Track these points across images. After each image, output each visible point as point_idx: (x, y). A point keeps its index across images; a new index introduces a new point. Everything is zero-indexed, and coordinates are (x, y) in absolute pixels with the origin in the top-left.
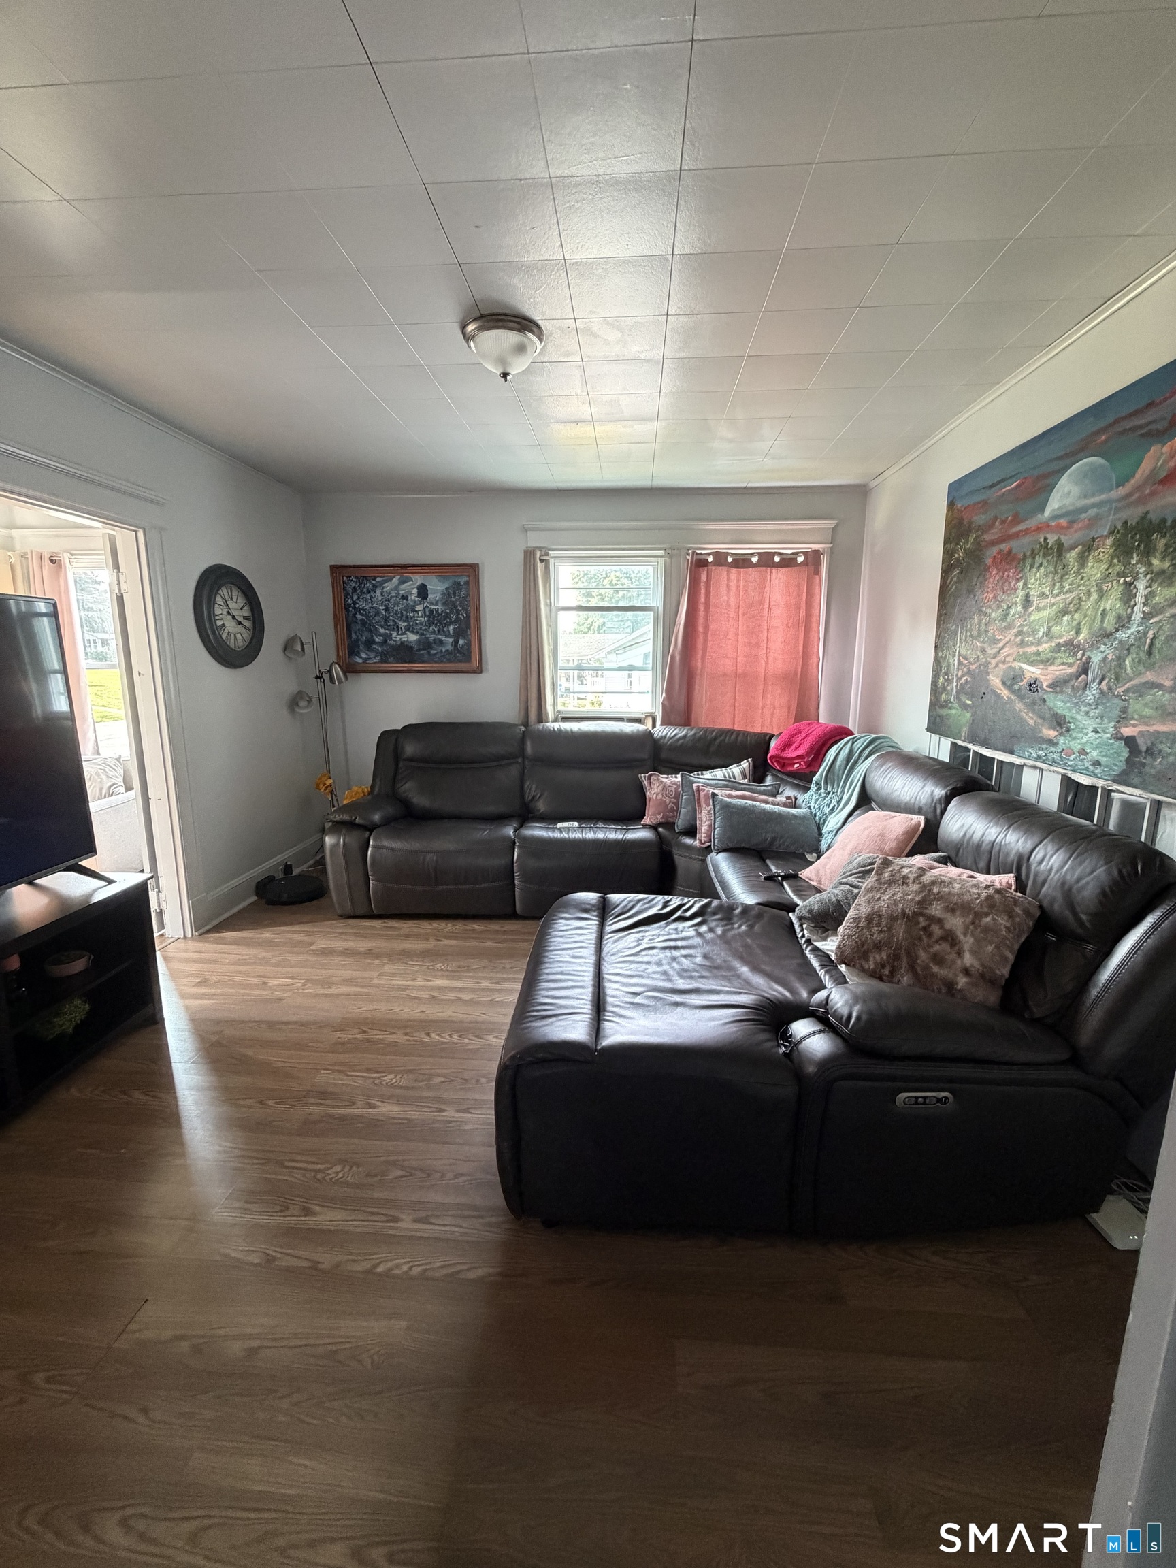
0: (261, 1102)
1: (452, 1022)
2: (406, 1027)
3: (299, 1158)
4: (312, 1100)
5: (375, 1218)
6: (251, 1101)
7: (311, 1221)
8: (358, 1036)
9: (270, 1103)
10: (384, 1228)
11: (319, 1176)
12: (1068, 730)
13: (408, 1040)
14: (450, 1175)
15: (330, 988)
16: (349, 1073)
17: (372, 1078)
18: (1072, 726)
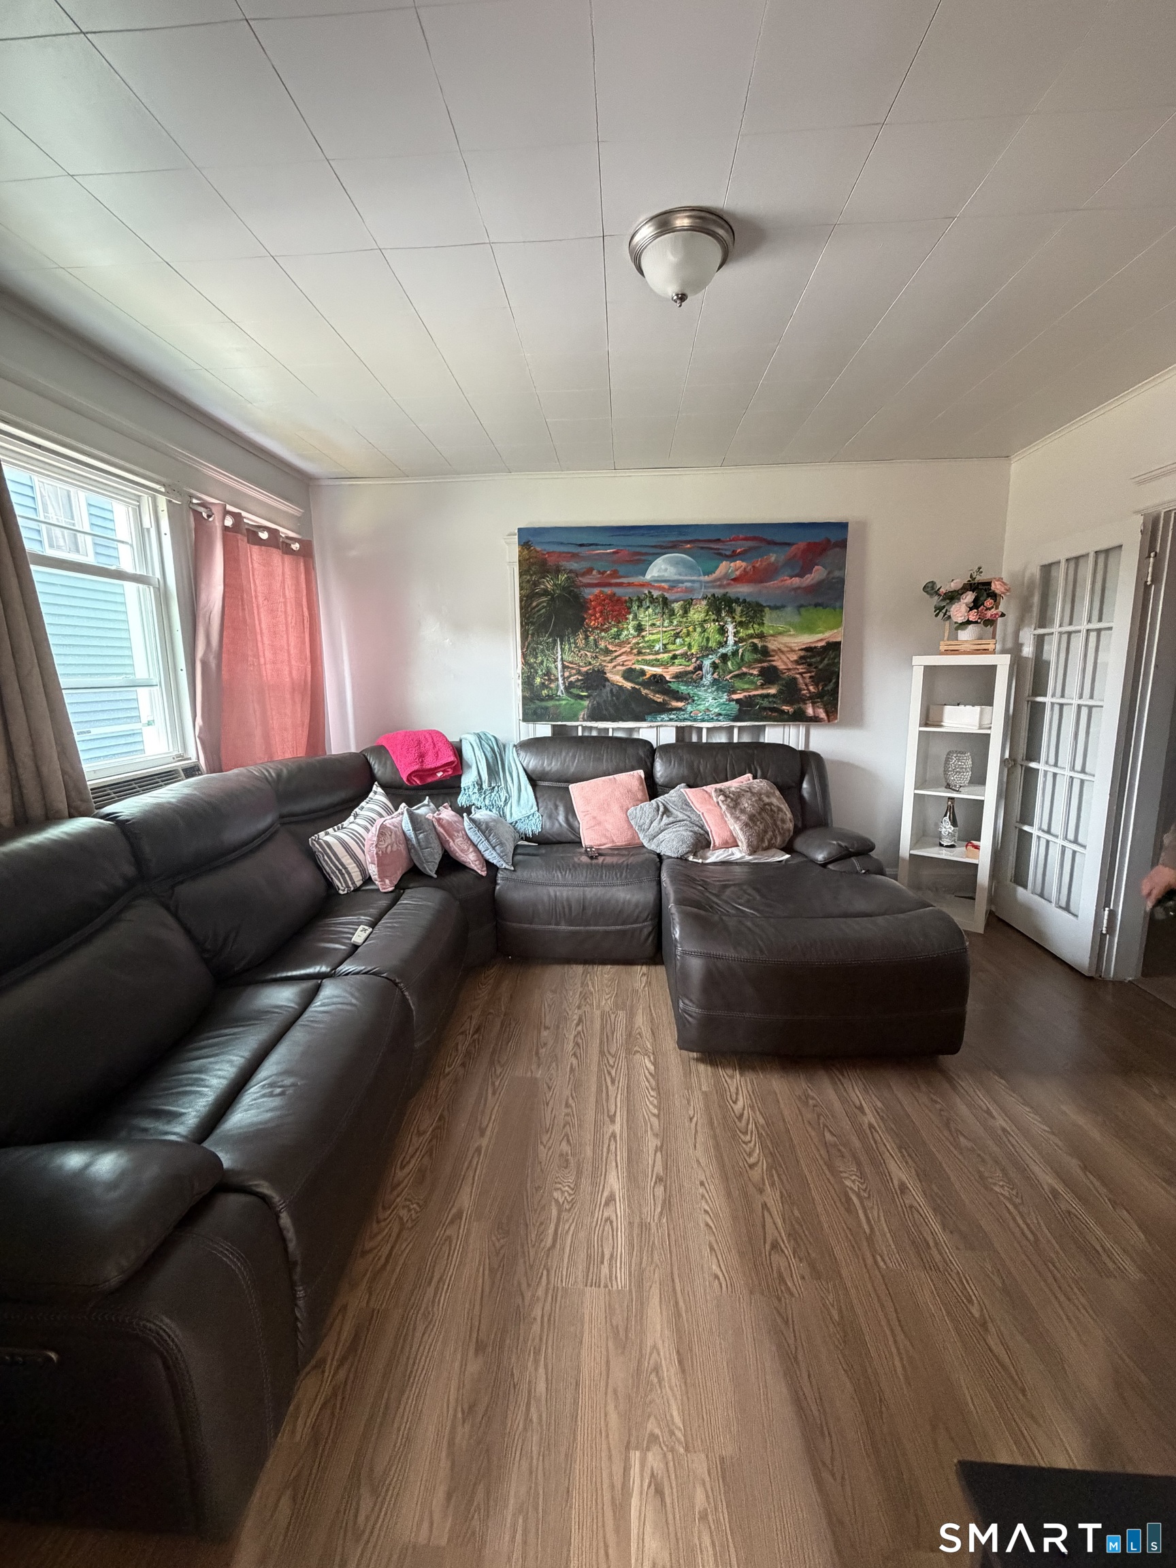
0: (984, 1325)
1: (717, 1146)
2: (746, 1195)
3: (1017, 1231)
4: (937, 1258)
5: (1015, 1143)
6: (992, 1343)
7: (1060, 1188)
8: (788, 1252)
9: (975, 1311)
10: (1017, 1135)
11: (1018, 1201)
12: (693, 701)
13: (773, 1184)
14: (938, 1106)
15: (656, 1369)
16: (868, 1231)
17: (862, 1203)
18: (696, 698)
